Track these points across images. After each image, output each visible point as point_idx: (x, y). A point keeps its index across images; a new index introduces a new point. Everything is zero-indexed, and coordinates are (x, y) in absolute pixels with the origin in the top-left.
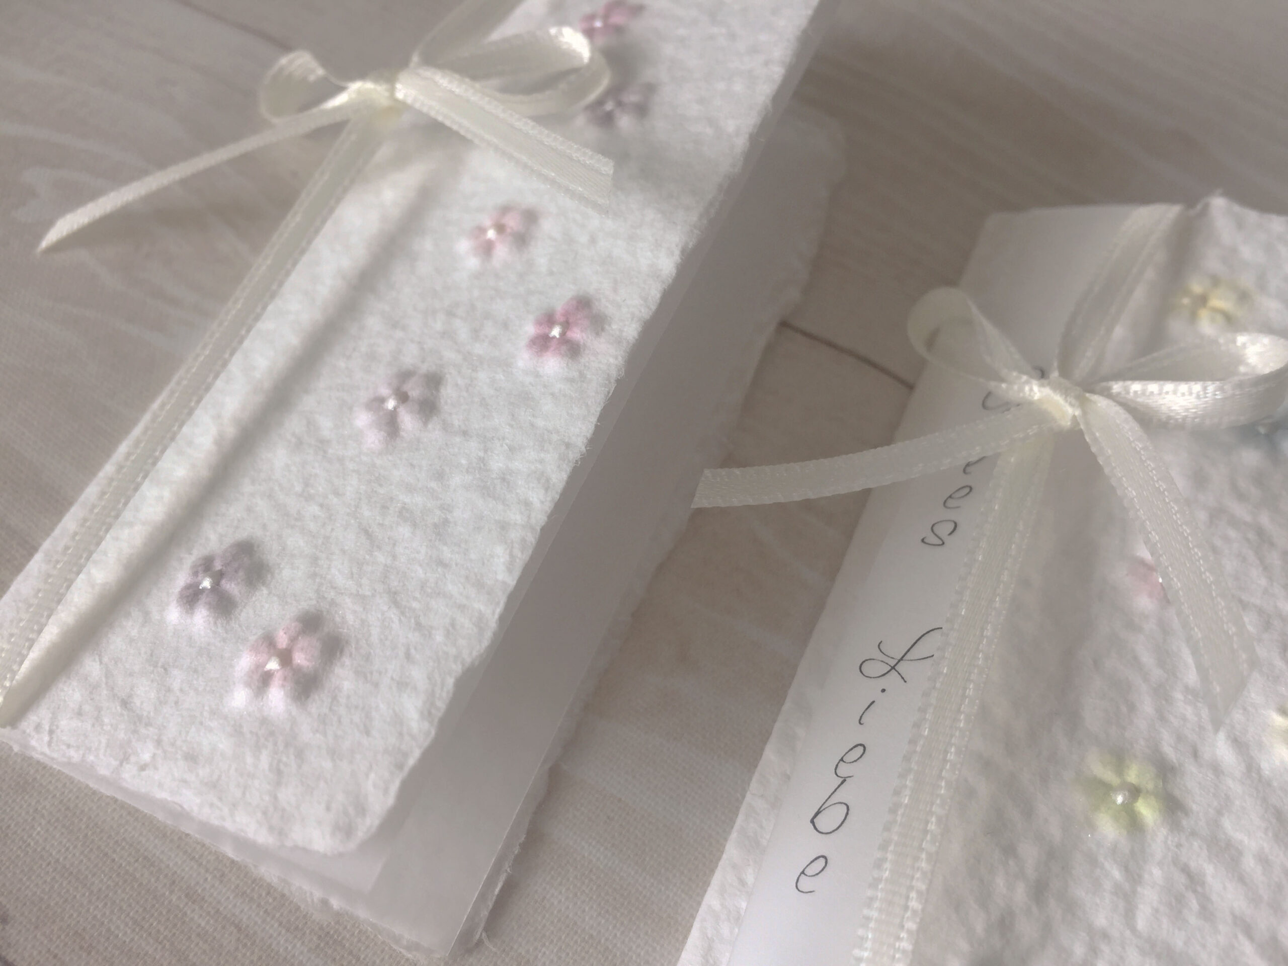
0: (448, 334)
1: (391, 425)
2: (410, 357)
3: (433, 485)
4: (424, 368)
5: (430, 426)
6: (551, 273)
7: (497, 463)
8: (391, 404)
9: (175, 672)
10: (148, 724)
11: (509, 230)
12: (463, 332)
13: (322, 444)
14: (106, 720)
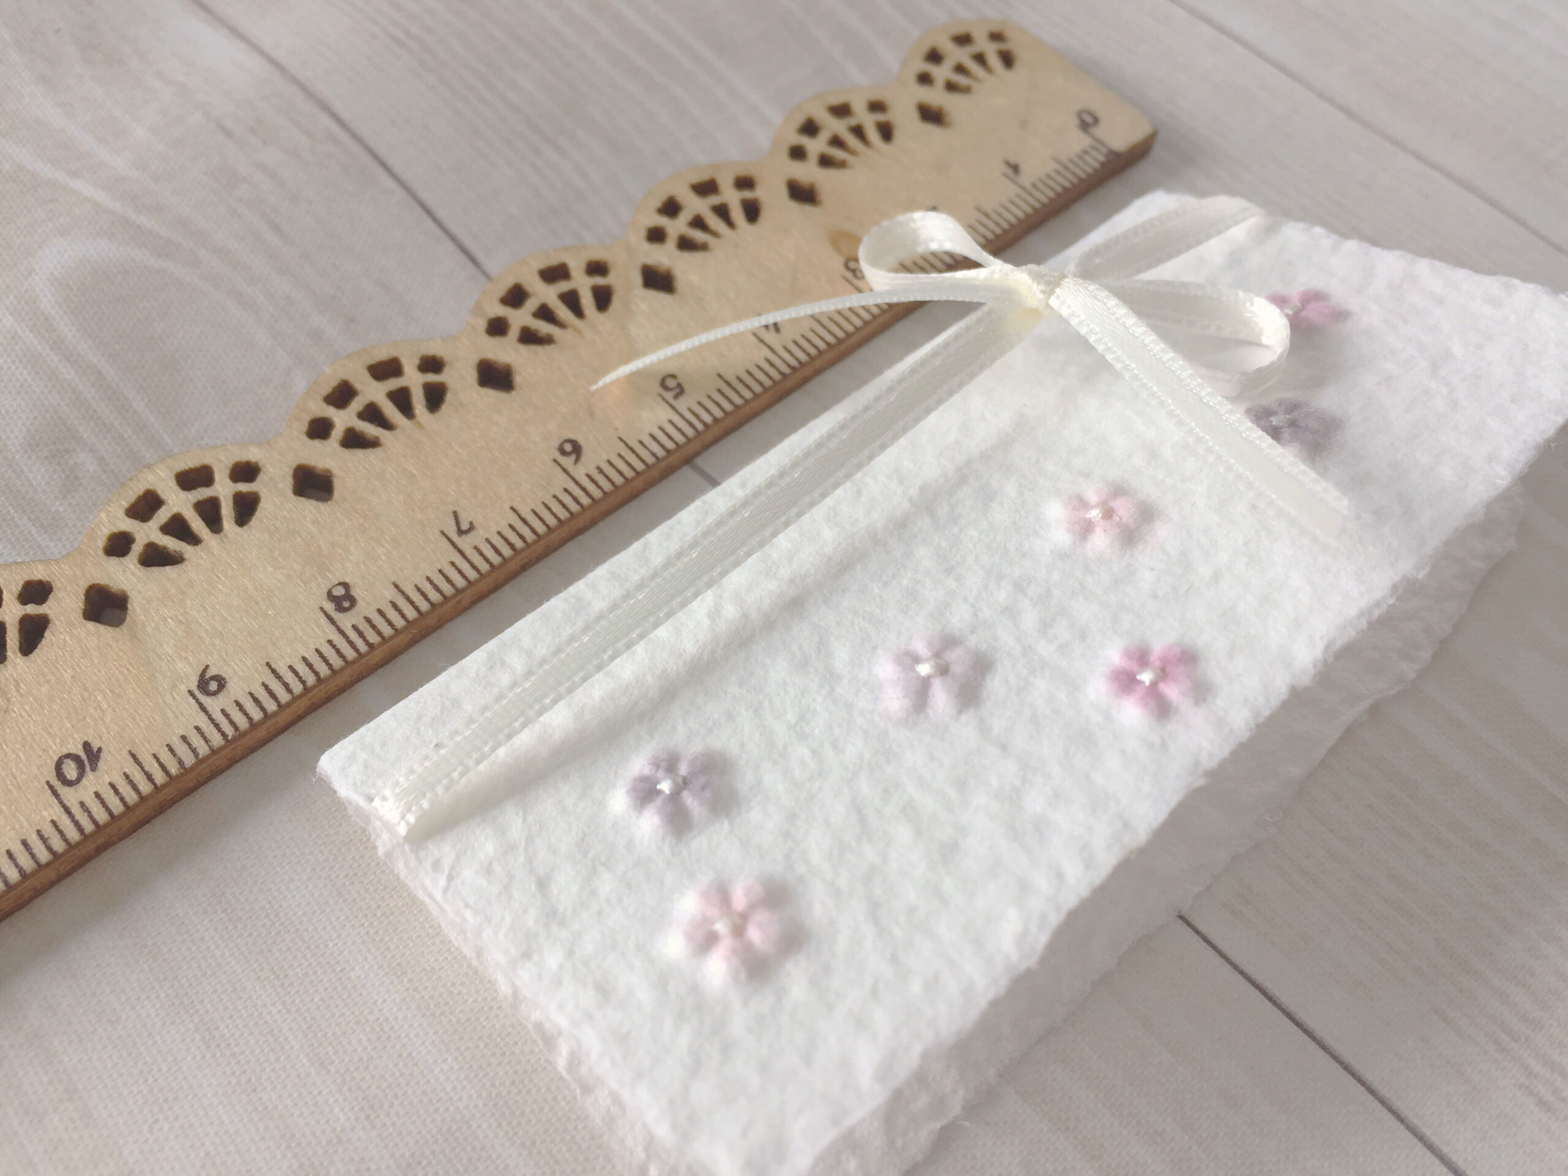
0: (1010, 612)
1: (921, 694)
2: (958, 619)
3: (952, 793)
4: (973, 641)
5: (964, 718)
6: (1155, 596)
7: (1035, 802)
8: (924, 669)
9: (606, 875)
10: (563, 924)
11: (1116, 518)
12: (1029, 620)
13: (831, 677)
14: (516, 894)
